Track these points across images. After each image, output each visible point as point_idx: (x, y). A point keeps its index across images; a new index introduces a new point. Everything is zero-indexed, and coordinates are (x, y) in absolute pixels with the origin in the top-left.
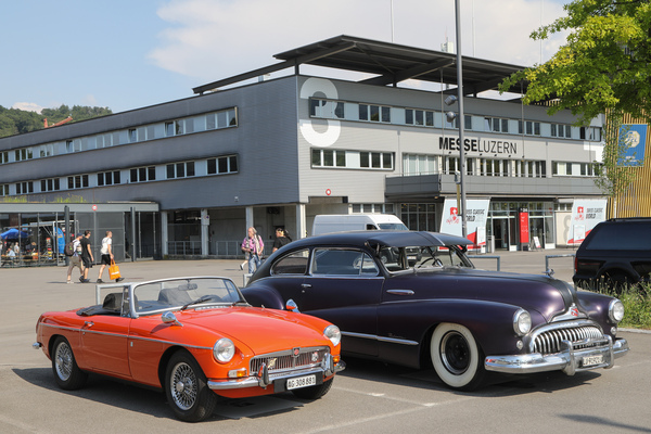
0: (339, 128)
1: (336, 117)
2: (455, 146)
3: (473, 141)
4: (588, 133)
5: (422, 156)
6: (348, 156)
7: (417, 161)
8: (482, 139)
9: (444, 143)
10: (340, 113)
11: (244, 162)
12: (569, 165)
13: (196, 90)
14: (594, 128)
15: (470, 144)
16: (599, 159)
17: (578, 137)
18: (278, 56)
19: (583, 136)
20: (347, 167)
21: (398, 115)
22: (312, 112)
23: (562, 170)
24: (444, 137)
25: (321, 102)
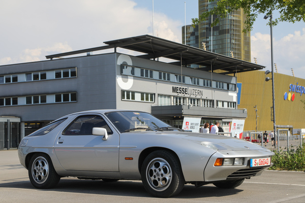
0: (132, 80)
1: (131, 75)
2: (178, 91)
3: (186, 89)
4: (230, 86)
5: (165, 96)
6: (136, 95)
7: (163, 98)
8: (189, 88)
9: (174, 90)
10: (133, 72)
11: (81, 96)
12: (223, 102)
13: (47, 57)
14: (233, 84)
15: (184, 90)
16: (235, 100)
17: (226, 89)
18: (106, 43)
19: (228, 88)
20: (135, 100)
21: (156, 75)
22: (122, 72)
23: (220, 104)
24: (174, 86)
25: (125, 67)
